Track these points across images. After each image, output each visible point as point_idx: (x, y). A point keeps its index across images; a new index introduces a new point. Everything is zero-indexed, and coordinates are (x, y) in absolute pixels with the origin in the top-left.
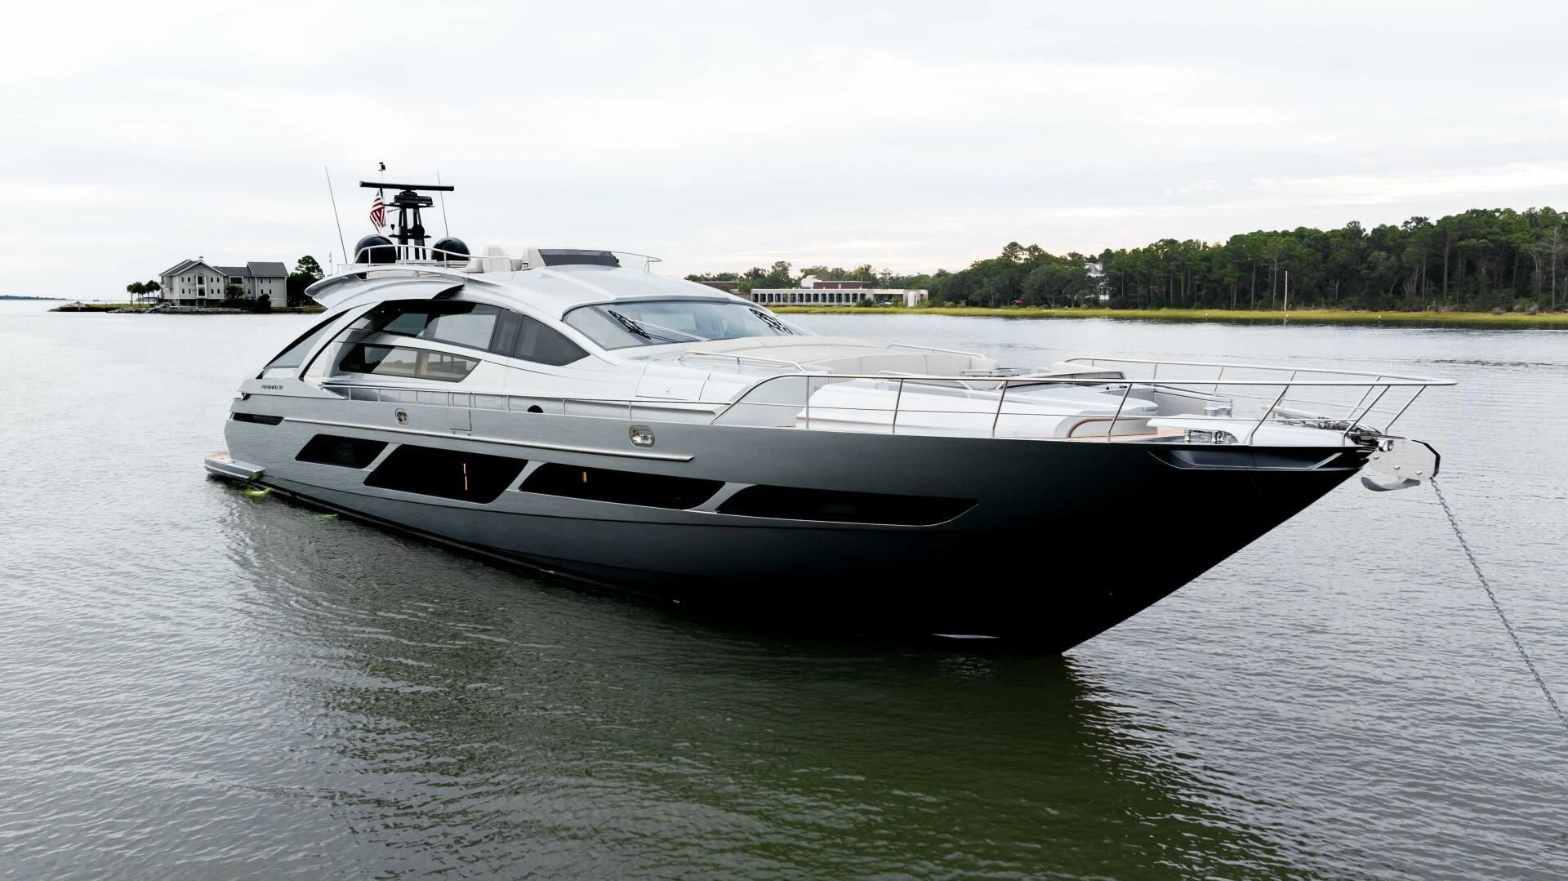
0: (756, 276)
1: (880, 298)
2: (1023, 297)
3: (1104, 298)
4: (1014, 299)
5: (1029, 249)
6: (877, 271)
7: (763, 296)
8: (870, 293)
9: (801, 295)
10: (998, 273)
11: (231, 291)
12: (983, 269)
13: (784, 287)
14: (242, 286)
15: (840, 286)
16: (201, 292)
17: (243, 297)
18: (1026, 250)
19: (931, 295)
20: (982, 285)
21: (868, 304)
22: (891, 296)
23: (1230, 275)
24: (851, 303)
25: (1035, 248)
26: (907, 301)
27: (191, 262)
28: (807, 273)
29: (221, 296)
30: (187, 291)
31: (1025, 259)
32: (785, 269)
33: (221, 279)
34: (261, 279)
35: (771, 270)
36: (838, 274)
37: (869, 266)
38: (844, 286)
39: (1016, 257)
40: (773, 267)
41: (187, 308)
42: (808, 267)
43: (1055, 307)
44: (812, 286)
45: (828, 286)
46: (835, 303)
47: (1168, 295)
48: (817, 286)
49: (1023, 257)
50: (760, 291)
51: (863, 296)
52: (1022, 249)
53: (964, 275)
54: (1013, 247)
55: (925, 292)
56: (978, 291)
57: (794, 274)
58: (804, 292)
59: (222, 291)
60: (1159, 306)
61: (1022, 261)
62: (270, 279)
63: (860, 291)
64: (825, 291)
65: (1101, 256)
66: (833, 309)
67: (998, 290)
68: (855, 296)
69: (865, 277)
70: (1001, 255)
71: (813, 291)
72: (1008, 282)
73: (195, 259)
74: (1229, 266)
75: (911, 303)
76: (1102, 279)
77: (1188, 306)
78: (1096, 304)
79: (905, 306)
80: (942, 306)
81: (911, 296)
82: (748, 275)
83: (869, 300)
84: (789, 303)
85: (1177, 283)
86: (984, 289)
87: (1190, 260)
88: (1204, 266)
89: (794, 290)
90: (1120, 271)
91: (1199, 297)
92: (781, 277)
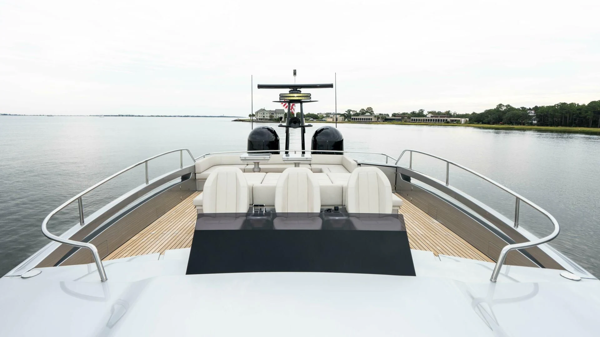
0: (414, 114)
1: (452, 121)
2: (503, 121)
3: (535, 122)
4: (499, 122)
5: (506, 106)
6: (452, 112)
7: (414, 120)
8: (449, 119)
9: (426, 120)
10: (494, 113)
11: (271, 116)
12: (489, 113)
13: (421, 117)
14: (274, 115)
15: (439, 117)
16: (264, 117)
17: (274, 118)
18: (505, 106)
19: (470, 120)
20: (488, 117)
21: (448, 122)
22: (456, 120)
23: (590, 115)
24: (442, 122)
25: (509, 105)
26: (461, 122)
27: (262, 109)
28: (429, 113)
29: (269, 118)
30: (260, 116)
31: (505, 109)
32: (423, 112)
33: (269, 114)
34: (278, 113)
35: (418, 112)
36: (439, 114)
37: (450, 111)
38: (441, 117)
39: (501, 108)
40: (419, 111)
41: (261, 121)
42: (430, 111)
43: (515, 125)
44: (430, 117)
45: (435, 117)
46: (437, 122)
47: (561, 122)
48: (432, 117)
49: (504, 108)
50: (413, 118)
51: (446, 120)
52: (503, 106)
53: (482, 114)
54: (500, 105)
55: (468, 119)
56: (486, 119)
57: (425, 113)
58: (428, 119)
59: (269, 117)
60: (557, 126)
61: (503, 110)
62: (280, 113)
63: (445, 118)
64: (434, 118)
65: (533, 108)
66: (436, 124)
67: (494, 119)
68: (444, 120)
69: (448, 114)
70: (495, 108)
71: (430, 118)
72: (498, 116)
73: (263, 108)
74: (589, 112)
75: (463, 122)
76: (534, 116)
77: (570, 125)
78: (532, 124)
79: (461, 123)
80: (473, 124)
81: (463, 120)
82: (411, 113)
83: (448, 121)
84: (422, 122)
85: (566, 118)
86: (489, 119)
87: (572, 110)
88: (578, 112)
89: (424, 118)
90: (542, 113)
91: (575, 123)
92: (420, 114)
